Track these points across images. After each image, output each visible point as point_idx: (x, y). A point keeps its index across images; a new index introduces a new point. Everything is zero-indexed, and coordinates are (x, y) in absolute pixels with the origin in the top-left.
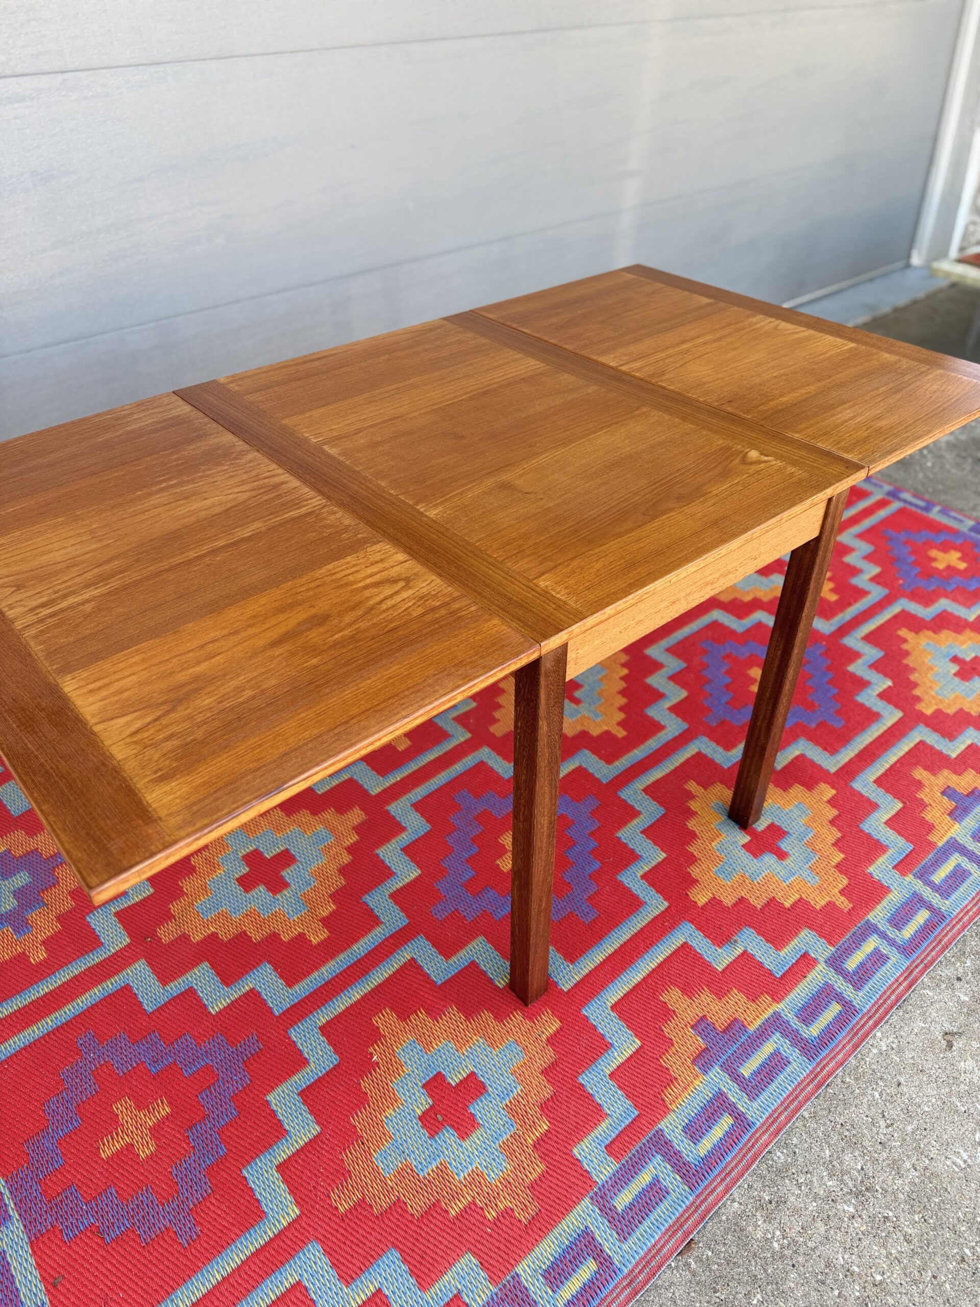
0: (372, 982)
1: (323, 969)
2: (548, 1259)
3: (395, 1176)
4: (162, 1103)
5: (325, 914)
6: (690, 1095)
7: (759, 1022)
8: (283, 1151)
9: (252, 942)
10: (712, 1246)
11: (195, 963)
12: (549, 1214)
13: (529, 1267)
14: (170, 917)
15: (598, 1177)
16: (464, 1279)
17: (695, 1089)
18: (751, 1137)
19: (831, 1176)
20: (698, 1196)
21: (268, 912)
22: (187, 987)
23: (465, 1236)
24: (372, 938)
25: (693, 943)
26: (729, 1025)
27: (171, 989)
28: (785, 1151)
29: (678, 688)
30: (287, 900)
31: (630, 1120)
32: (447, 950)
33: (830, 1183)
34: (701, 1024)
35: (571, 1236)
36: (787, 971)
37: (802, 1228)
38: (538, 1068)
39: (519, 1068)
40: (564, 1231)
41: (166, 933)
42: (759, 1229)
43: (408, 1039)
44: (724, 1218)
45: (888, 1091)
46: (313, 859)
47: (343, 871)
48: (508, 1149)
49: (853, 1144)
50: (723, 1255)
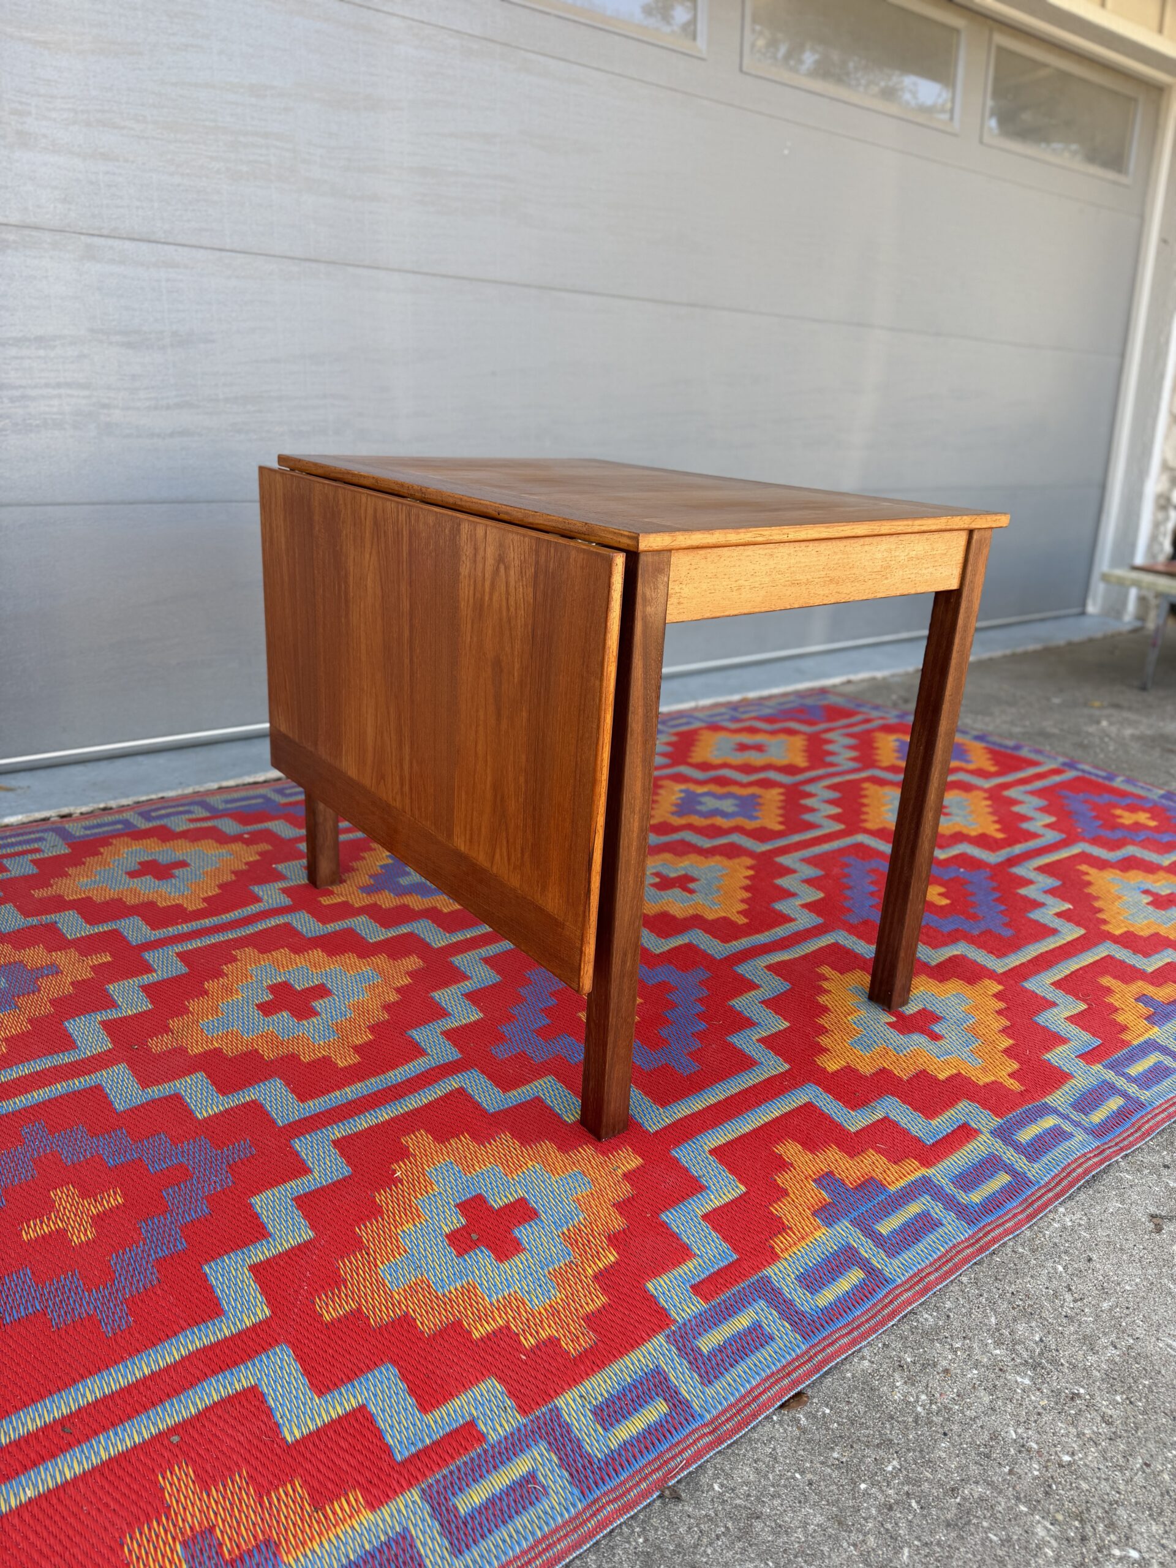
0: (406, 1106)
1: (348, 1090)
2: (602, 1395)
3: (405, 1290)
4: (115, 1193)
5: (358, 1042)
6: (807, 1245)
7: (902, 1183)
8: (261, 1253)
9: (264, 1059)
10: (831, 1403)
11: (190, 1071)
12: (607, 1348)
13: (574, 1400)
14: (167, 1030)
15: (678, 1314)
16: (482, 1405)
17: (816, 1240)
18: (888, 1293)
19: (998, 1344)
20: (813, 1346)
21: (288, 1035)
22: (172, 1092)
23: (490, 1358)
24: (414, 1067)
25: (819, 1104)
26: (863, 1183)
27: (153, 1092)
28: (935, 1314)
29: (814, 890)
30: (314, 1026)
31: (726, 1263)
32: (505, 1083)
33: (998, 1352)
34: (825, 1179)
35: (636, 1373)
36: (941, 1140)
37: (958, 1396)
38: (609, 1200)
39: (583, 1197)
40: (627, 1367)
41: (159, 1044)
42: (898, 1391)
43: (444, 1160)
44: (849, 1375)
45: (1076, 1266)
46: (353, 993)
47: (387, 1007)
48: (560, 1277)
49: (1028, 1314)
50: (846, 1414)
